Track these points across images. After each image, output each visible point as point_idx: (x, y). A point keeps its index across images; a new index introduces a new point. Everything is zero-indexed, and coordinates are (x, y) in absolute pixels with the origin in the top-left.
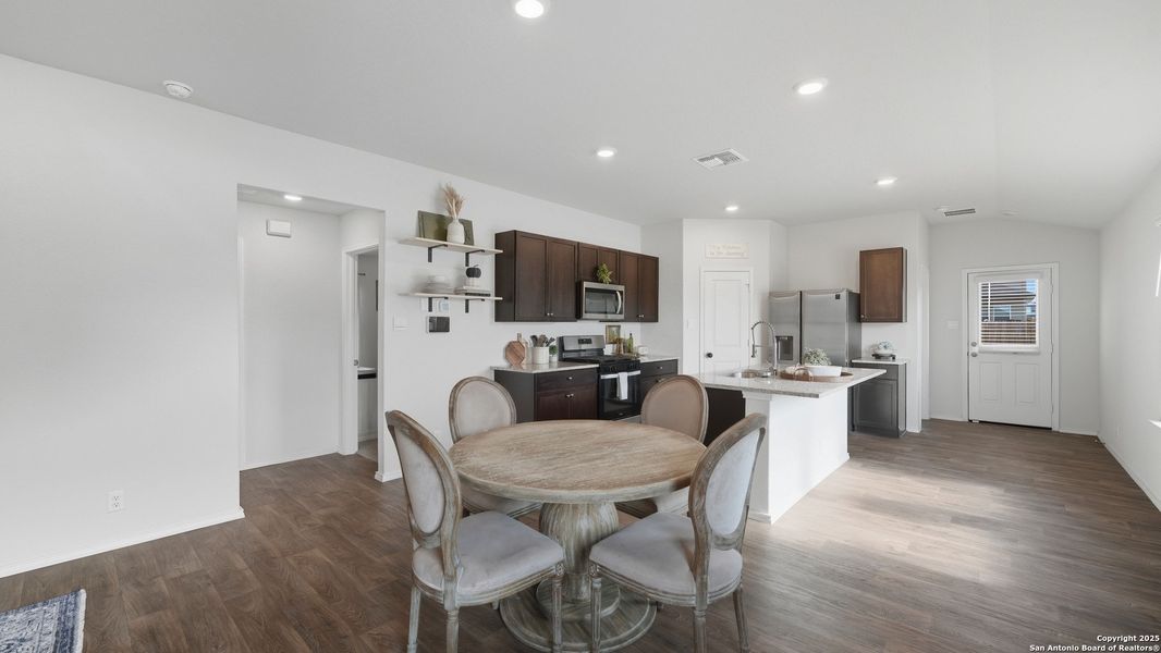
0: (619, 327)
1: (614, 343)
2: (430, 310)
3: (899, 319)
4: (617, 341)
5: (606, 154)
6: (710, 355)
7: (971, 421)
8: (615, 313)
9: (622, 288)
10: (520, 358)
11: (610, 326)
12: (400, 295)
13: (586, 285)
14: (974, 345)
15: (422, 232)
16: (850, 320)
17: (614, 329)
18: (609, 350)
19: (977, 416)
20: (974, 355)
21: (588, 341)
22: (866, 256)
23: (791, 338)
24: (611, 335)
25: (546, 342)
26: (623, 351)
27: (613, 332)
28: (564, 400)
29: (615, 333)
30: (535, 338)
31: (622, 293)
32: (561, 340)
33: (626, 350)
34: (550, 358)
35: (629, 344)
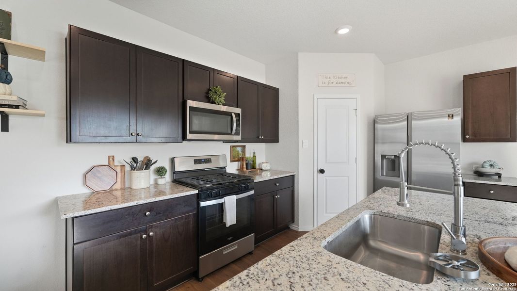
0: (244, 147)
1: (238, 161)
3: (514, 140)
4: (241, 159)
6: (322, 171)
8: (231, 134)
9: (238, 111)
11: (236, 147)
13: (191, 103)
17: (239, 149)
18: (231, 168)
21: (208, 161)
22: (468, 79)
23: (397, 158)
24: (236, 153)
25: (147, 164)
26: (245, 169)
27: (238, 151)
28: (139, 242)
29: (240, 152)
30: (135, 160)
31: (238, 115)
32: (172, 160)
33: (249, 167)
34: (156, 180)
35: (254, 162)
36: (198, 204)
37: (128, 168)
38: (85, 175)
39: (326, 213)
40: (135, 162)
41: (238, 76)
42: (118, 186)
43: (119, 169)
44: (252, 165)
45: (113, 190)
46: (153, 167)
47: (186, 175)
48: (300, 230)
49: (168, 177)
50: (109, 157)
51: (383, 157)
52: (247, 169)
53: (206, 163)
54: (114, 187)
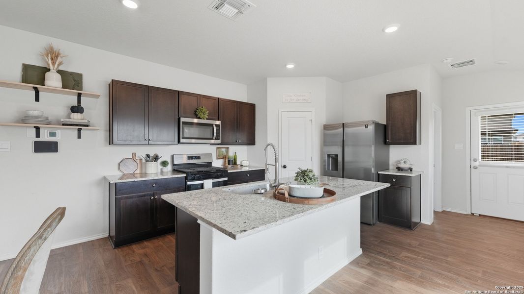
0: (228, 148)
1: (223, 158)
2: (37, 136)
3: (414, 143)
4: (225, 157)
6: (285, 167)
7: (473, 214)
8: (212, 139)
9: (218, 123)
11: (219, 148)
13: (183, 120)
14: (475, 160)
16: (376, 143)
17: (224, 150)
18: (216, 164)
19: (477, 211)
20: (476, 168)
21: (198, 158)
22: (390, 97)
23: (337, 156)
24: (221, 153)
25: (156, 158)
26: (227, 165)
27: (223, 151)
28: (149, 201)
29: (224, 152)
30: (148, 156)
31: (217, 126)
32: (173, 157)
33: (231, 163)
34: (161, 169)
35: (235, 159)
36: (186, 183)
37: (144, 161)
38: (119, 164)
40: (148, 157)
41: (219, 98)
42: (138, 171)
43: (138, 161)
44: (233, 162)
45: (134, 174)
46: (159, 161)
47: (182, 166)
49: (169, 168)
50: (133, 153)
51: (328, 156)
52: (229, 164)
53: (197, 159)
54: (136, 172)
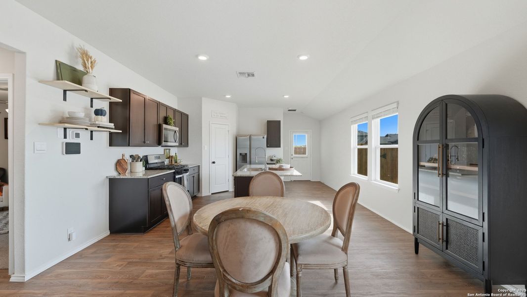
0: (170, 149)
1: (169, 158)
2: (65, 137)
3: (280, 146)
4: (170, 157)
5: (202, 58)
6: (214, 163)
8: (175, 142)
10: (125, 170)
11: (166, 149)
12: (39, 124)
13: (164, 126)
14: (292, 155)
15: (59, 77)
16: (266, 146)
17: (168, 151)
18: (167, 162)
20: (292, 158)
23: (246, 154)
26: (173, 163)
36: (174, 177)
39: (216, 184)
47: (152, 166)
48: (203, 196)
51: (241, 154)
